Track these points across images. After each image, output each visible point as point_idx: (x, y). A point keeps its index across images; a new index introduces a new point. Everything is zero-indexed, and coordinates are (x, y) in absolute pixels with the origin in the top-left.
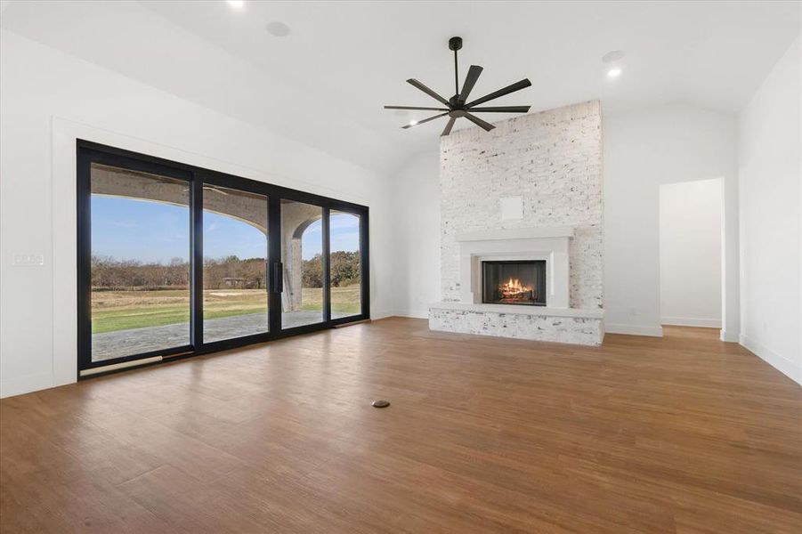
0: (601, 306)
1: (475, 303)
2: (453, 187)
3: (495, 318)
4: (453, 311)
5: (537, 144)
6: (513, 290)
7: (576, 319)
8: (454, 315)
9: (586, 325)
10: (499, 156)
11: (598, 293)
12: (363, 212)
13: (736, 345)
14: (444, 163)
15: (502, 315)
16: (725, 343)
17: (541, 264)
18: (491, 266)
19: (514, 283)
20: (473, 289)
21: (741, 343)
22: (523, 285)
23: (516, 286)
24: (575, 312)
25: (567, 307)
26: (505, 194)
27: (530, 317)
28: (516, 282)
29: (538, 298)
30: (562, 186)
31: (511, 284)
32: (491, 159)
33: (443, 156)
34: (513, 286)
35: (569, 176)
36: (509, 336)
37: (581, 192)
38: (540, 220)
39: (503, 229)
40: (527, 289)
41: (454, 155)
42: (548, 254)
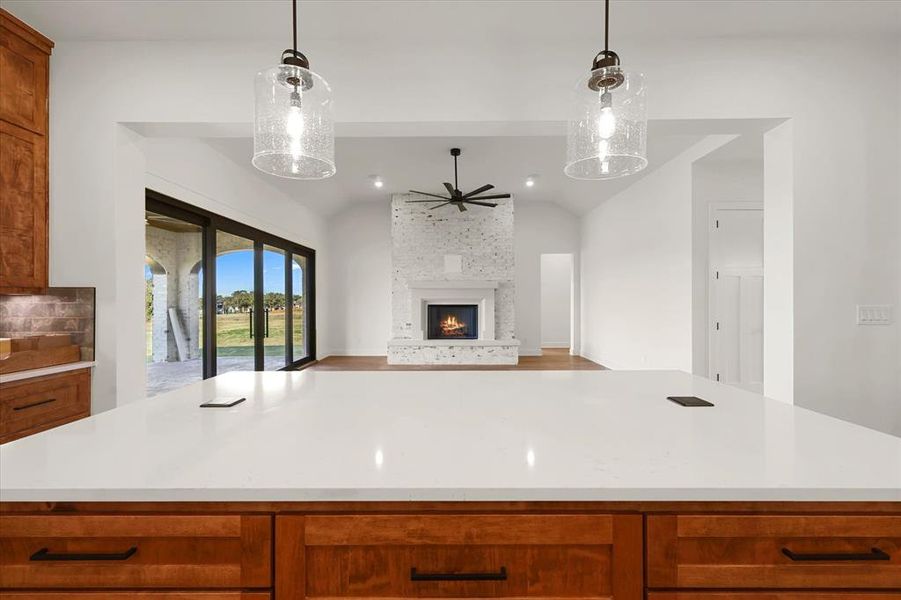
0: (513, 337)
1: (424, 339)
2: (404, 241)
3: (446, 350)
4: (410, 347)
5: (473, 217)
6: (451, 326)
7: (503, 347)
8: (411, 350)
9: (509, 351)
10: (443, 222)
11: (512, 328)
12: (310, 255)
13: (579, 357)
14: (395, 220)
15: (451, 347)
16: (574, 356)
17: (475, 307)
18: (434, 310)
19: (451, 320)
20: (423, 329)
21: (582, 355)
22: (459, 322)
23: (453, 322)
24: (499, 342)
25: (493, 339)
26: (448, 252)
27: (472, 348)
28: (454, 318)
29: (470, 333)
30: (490, 251)
31: (449, 321)
32: (437, 223)
33: (394, 213)
34: (451, 323)
35: (494, 244)
36: (457, 363)
37: (502, 257)
38: (474, 275)
39: (446, 280)
40: (461, 326)
41: (405, 214)
42: (480, 301)
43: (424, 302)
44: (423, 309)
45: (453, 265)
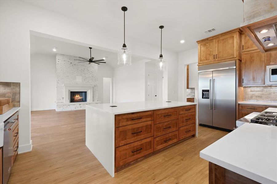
1: (70, 102)
2: (61, 70)
4: (66, 105)
8: (66, 106)
10: (76, 65)
11: (97, 98)
14: (58, 62)
17: (86, 92)
18: (73, 93)
19: (78, 96)
20: (69, 99)
22: (80, 97)
23: (78, 97)
24: (94, 102)
25: (92, 101)
26: (77, 75)
28: (79, 95)
29: (84, 100)
30: (91, 76)
31: (77, 96)
32: (74, 66)
33: (57, 60)
34: (77, 97)
35: (92, 74)
36: (82, 109)
37: (94, 78)
38: (86, 83)
39: (77, 84)
40: (81, 98)
41: (62, 61)
42: (88, 90)
43: (69, 90)
44: (69, 93)
45: (79, 79)
